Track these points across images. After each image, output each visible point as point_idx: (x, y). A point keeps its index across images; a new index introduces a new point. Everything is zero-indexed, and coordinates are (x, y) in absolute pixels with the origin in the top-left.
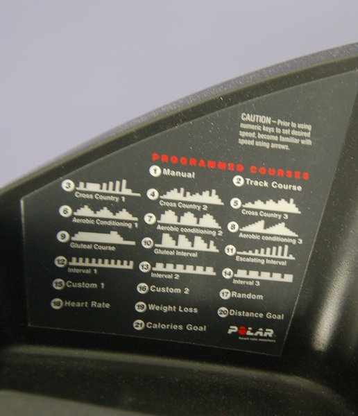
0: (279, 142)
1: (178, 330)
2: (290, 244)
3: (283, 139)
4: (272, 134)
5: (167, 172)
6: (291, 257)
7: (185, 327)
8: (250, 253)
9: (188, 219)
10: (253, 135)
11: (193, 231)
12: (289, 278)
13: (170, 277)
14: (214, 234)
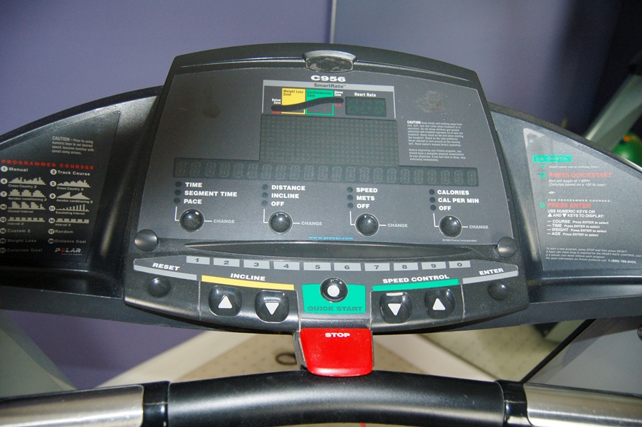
2: (86, 204)
3: (77, 149)
4: (71, 146)
6: (87, 210)
7: (29, 250)
8: (64, 209)
9: (26, 193)
11: (30, 199)
12: (87, 221)
13: (18, 224)
14: (42, 200)
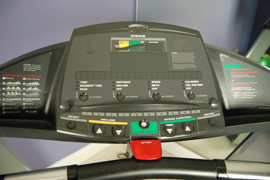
0: (33, 70)
1: (14, 113)
5: (7, 78)
6: (39, 95)
7: (15, 112)
8: (29, 94)
9: (13, 88)
10: (27, 68)
11: (15, 91)
12: (39, 99)
13: (10, 101)
14: (20, 91)
